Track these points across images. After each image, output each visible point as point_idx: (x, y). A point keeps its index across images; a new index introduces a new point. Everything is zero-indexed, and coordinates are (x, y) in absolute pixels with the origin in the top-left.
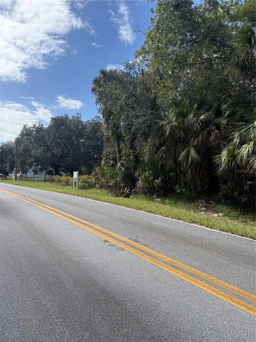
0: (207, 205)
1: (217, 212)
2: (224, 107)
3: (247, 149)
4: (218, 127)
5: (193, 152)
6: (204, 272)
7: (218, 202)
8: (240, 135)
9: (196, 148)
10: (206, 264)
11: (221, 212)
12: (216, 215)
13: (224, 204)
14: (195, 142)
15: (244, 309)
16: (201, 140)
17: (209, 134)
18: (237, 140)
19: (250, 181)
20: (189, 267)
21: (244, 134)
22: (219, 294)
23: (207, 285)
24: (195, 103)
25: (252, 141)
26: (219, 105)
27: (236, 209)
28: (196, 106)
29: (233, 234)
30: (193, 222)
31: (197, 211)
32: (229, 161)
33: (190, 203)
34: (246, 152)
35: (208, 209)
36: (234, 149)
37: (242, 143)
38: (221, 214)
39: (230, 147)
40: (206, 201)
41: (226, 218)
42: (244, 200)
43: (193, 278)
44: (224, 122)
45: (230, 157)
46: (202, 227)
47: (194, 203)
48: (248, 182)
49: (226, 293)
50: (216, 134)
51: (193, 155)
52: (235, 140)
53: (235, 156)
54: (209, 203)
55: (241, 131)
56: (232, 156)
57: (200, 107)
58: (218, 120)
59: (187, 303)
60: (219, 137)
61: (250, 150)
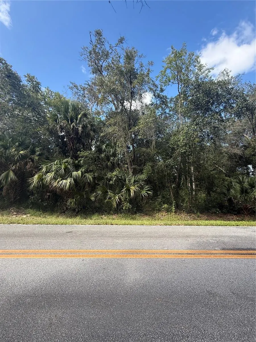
0: (18, 210)
1: (25, 214)
2: (37, 149)
3: (51, 176)
4: (33, 161)
5: (12, 175)
6: (31, 249)
7: (27, 207)
8: (47, 168)
9: (13, 171)
10: (31, 245)
11: (29, 213)
12: (25, 216)
13: (31, 208)
14: (14, 167)
15: (58, 257)
16: (18, 166)
17: (26, 164)
18: (44, 170)
19: (49, 193)
20: (19, 250)
21: (49, 167)
22: (44, 256)
23: (35, 255)
24: (17, 142)
25: (53, 171)
26: (34, 148)
27: (39, 211)
28: (17, 144)
29: (42, 224)
30: (11, 223)
31: (9, 215)
32: (38, 181)
33: (3, 211)
34: (50, 177)
35: (18, 213)
36: (43, 175)
37: (47, 172)
38: (29, 215)
39: (40, 174)
40: (16, 208)
41: (33, 217)
42: (45, 205)
43: (25, 255)
44: (37, 158)
45: (40, 179)
46: (20, 225)
47: (7, 210)
48: (48, 194)
49: (47, 254)
50: (31, 165)
51: (12, 176)
52: (43, 170)
53: (43, 179)
54: (19, 209)
55: (47, 166)
56: (41, 179)
57: (20, 145)
58: (33, 156)
59: (26, 269)
60: (33, 166)
61: (52, 177)
